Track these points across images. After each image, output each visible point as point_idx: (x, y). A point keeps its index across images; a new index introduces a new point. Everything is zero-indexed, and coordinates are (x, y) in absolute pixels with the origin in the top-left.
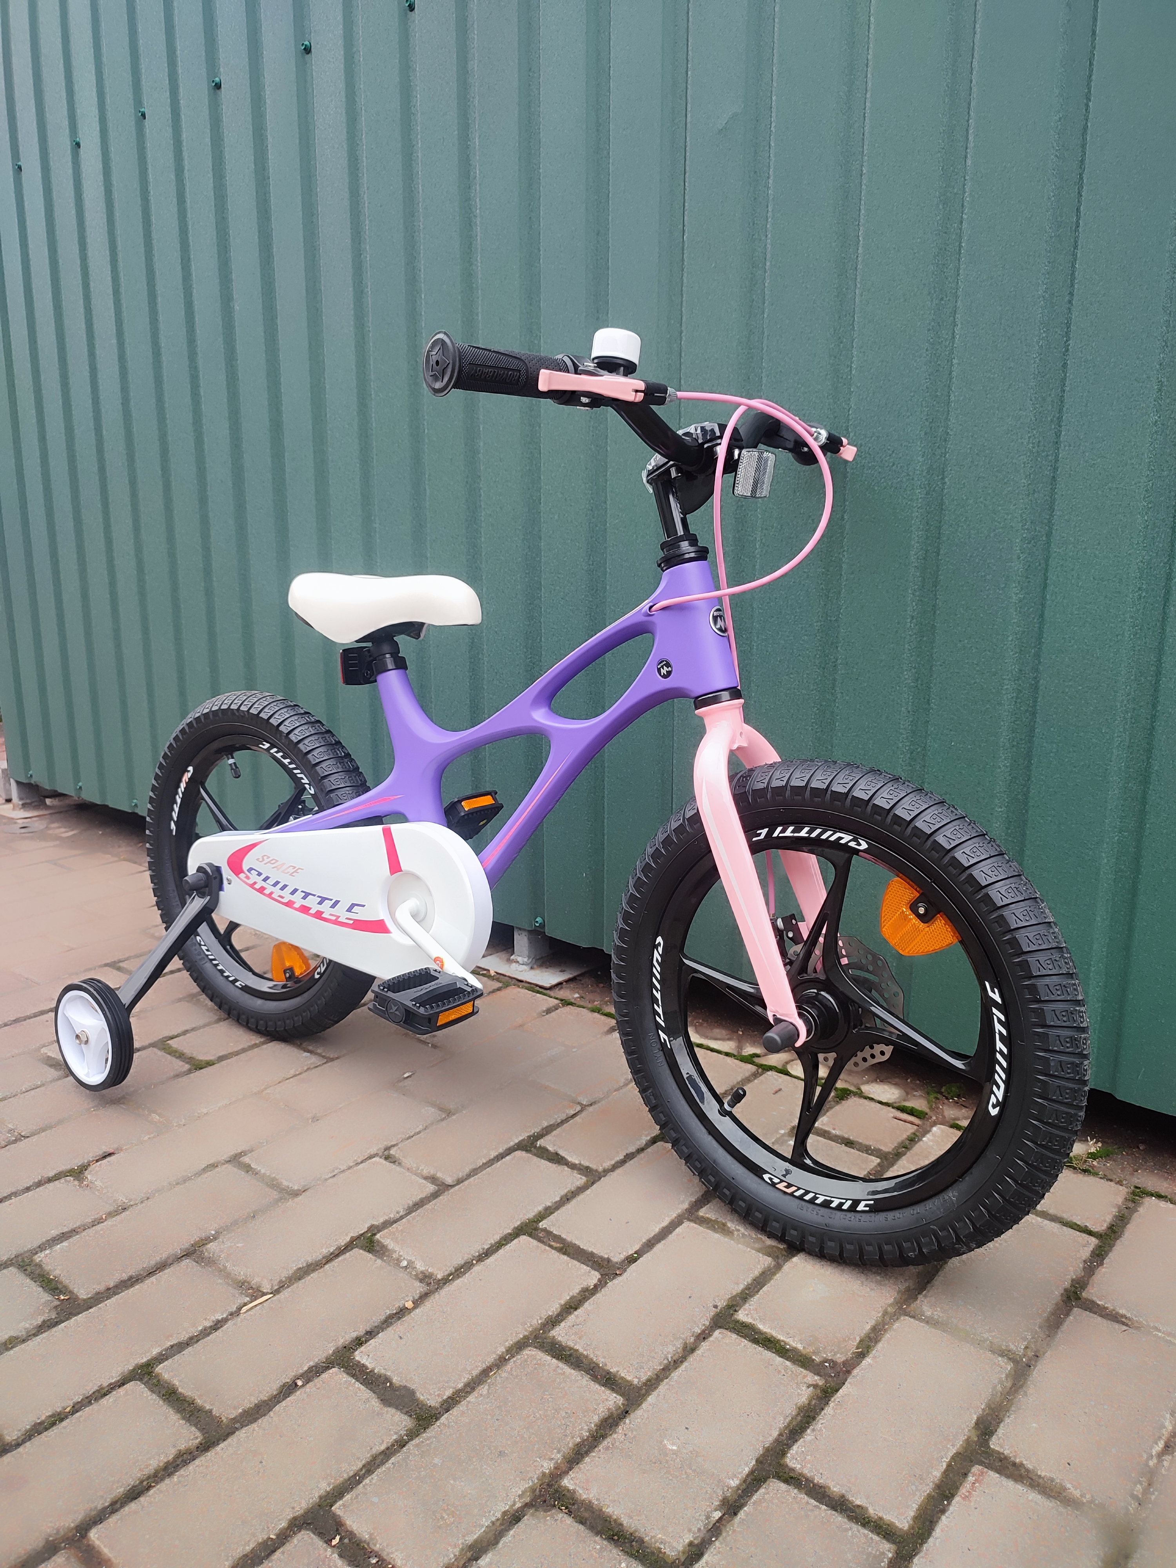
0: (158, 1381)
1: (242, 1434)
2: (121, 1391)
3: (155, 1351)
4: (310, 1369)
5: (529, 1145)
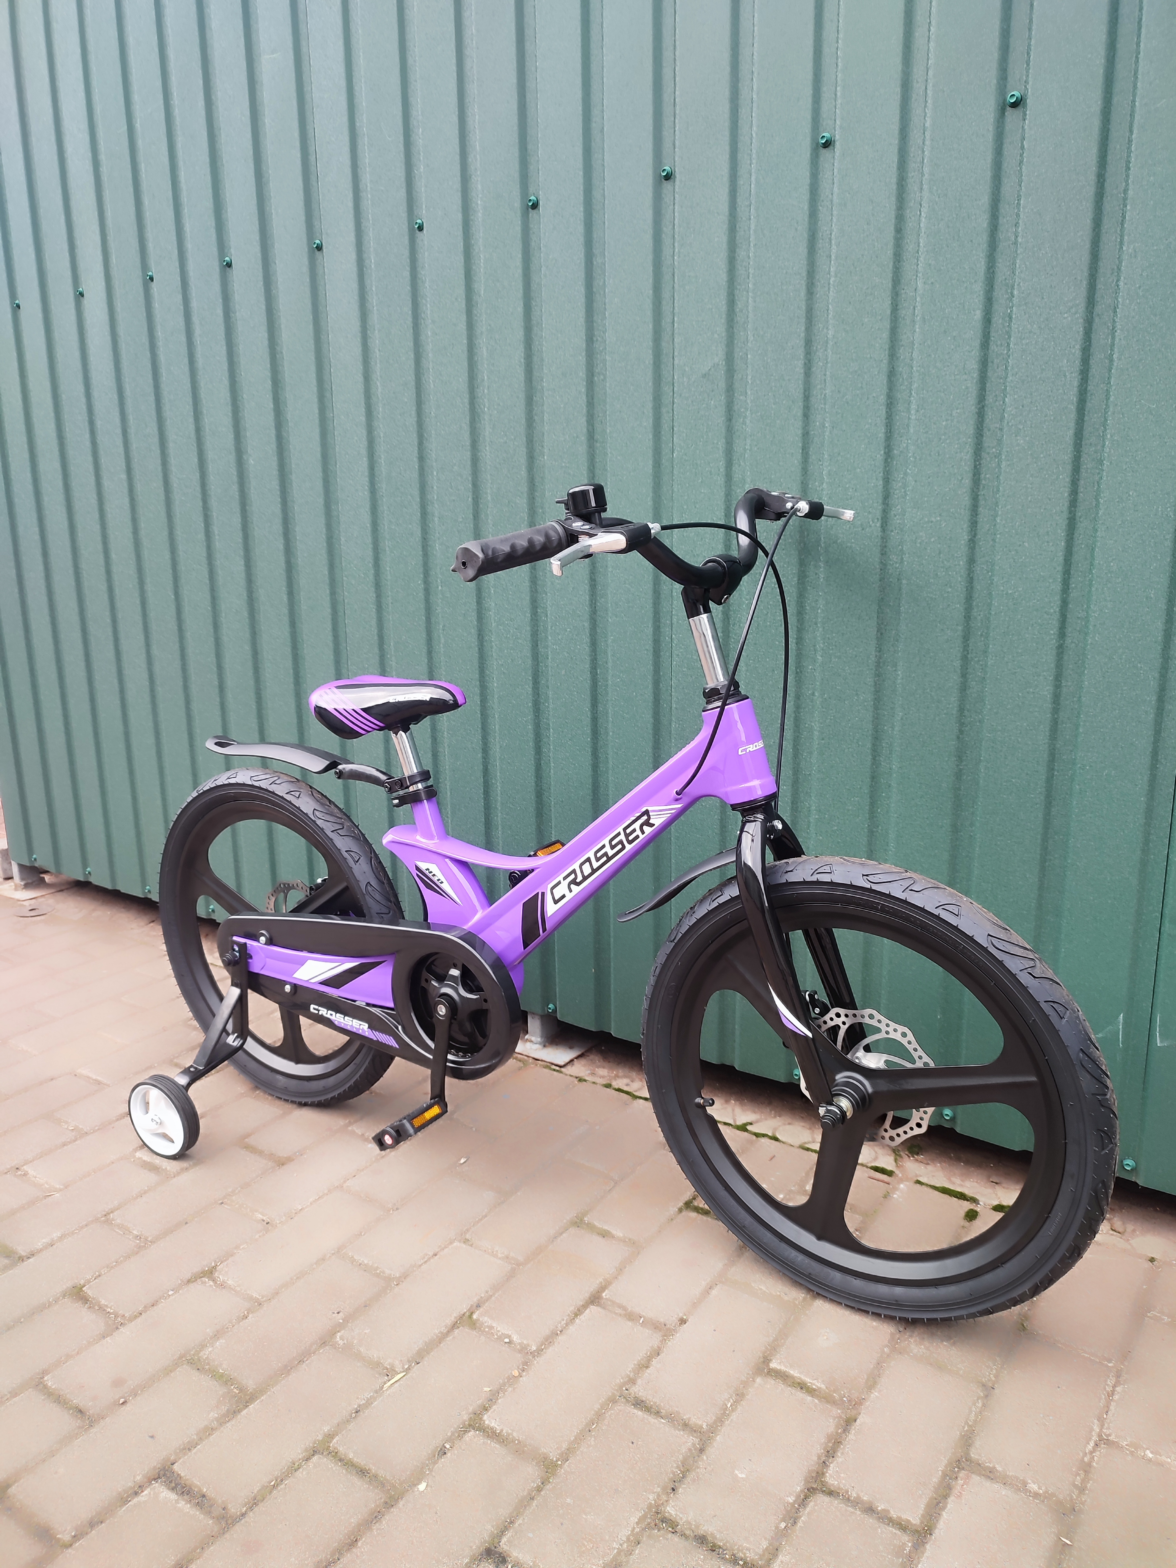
0: (336, 1454)
2: (311, 1464)
3: (326, 1429)
4: (453, 1435)
5: (578, 1222)
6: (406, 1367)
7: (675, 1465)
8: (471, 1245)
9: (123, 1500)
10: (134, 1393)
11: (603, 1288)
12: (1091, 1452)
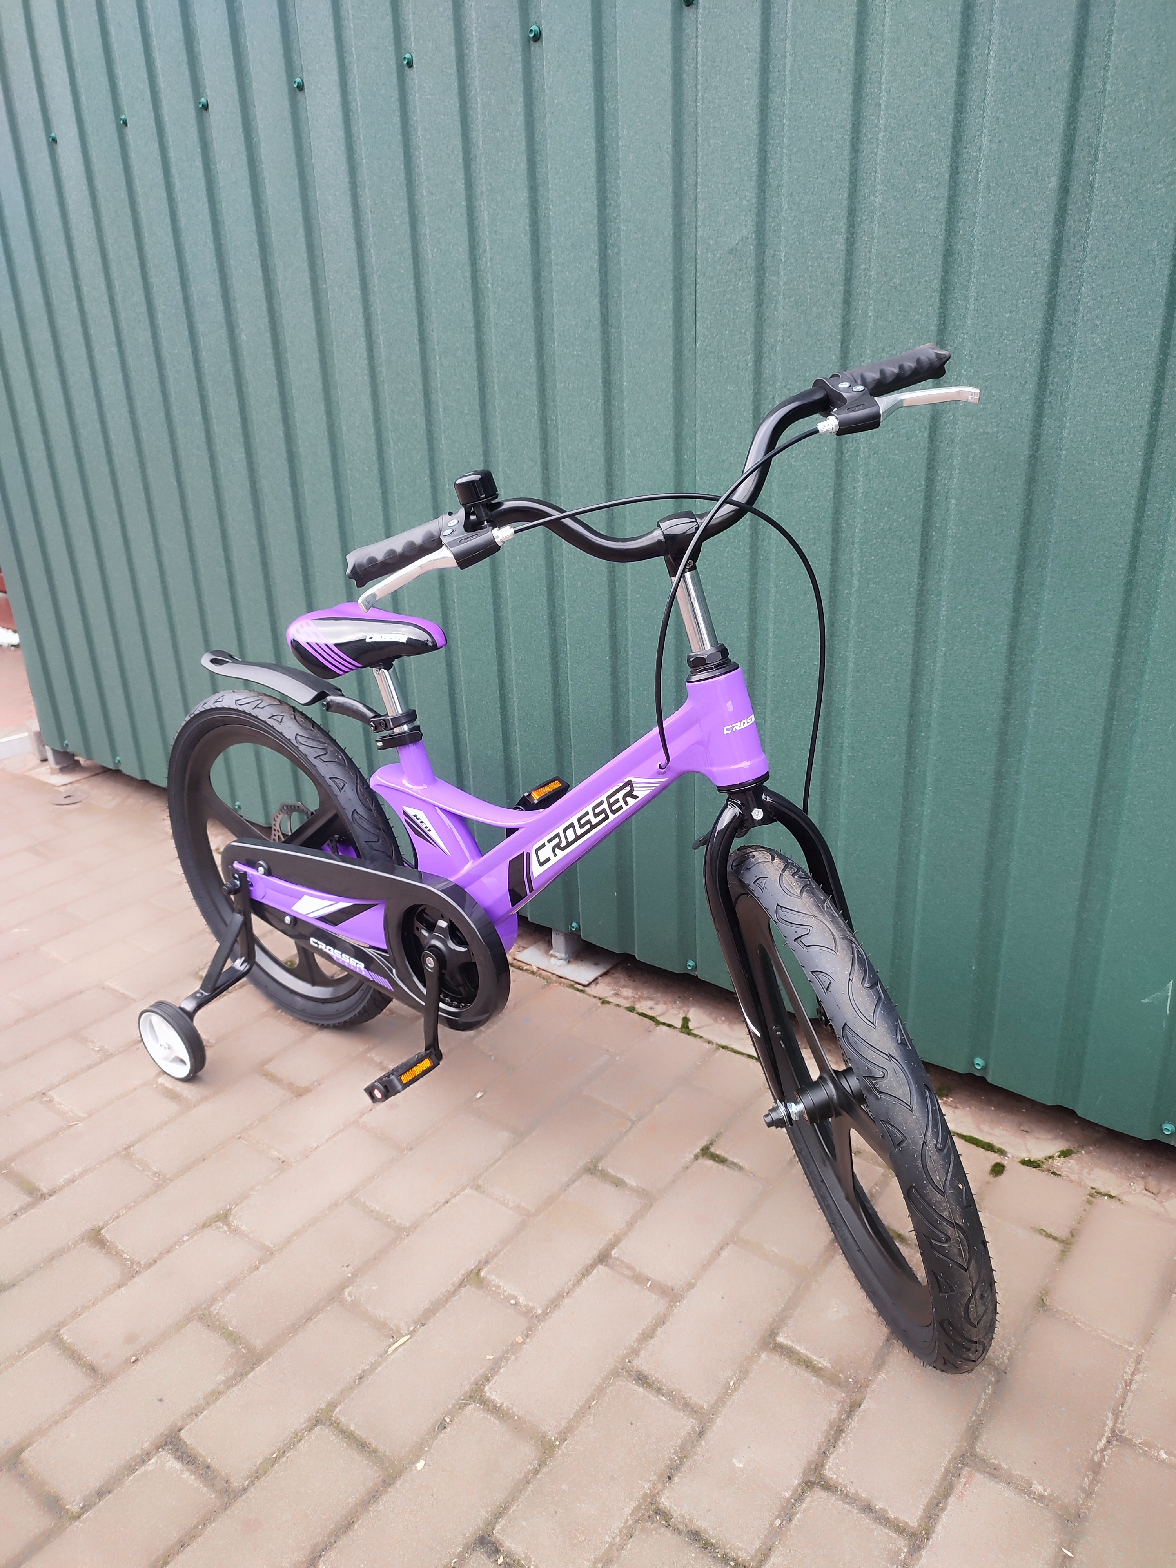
0: (338, 1425)
2: (312, 1435)
3: (330, 1397)
4: (453, 1407)
5: (593, 1168)
6: (412, 1329)
7: (673, 1451)
8: (483, 1193)
9: (131, 1468)
10: (146, 1350)
11: (613, 1245)
12: (1102, 1451)
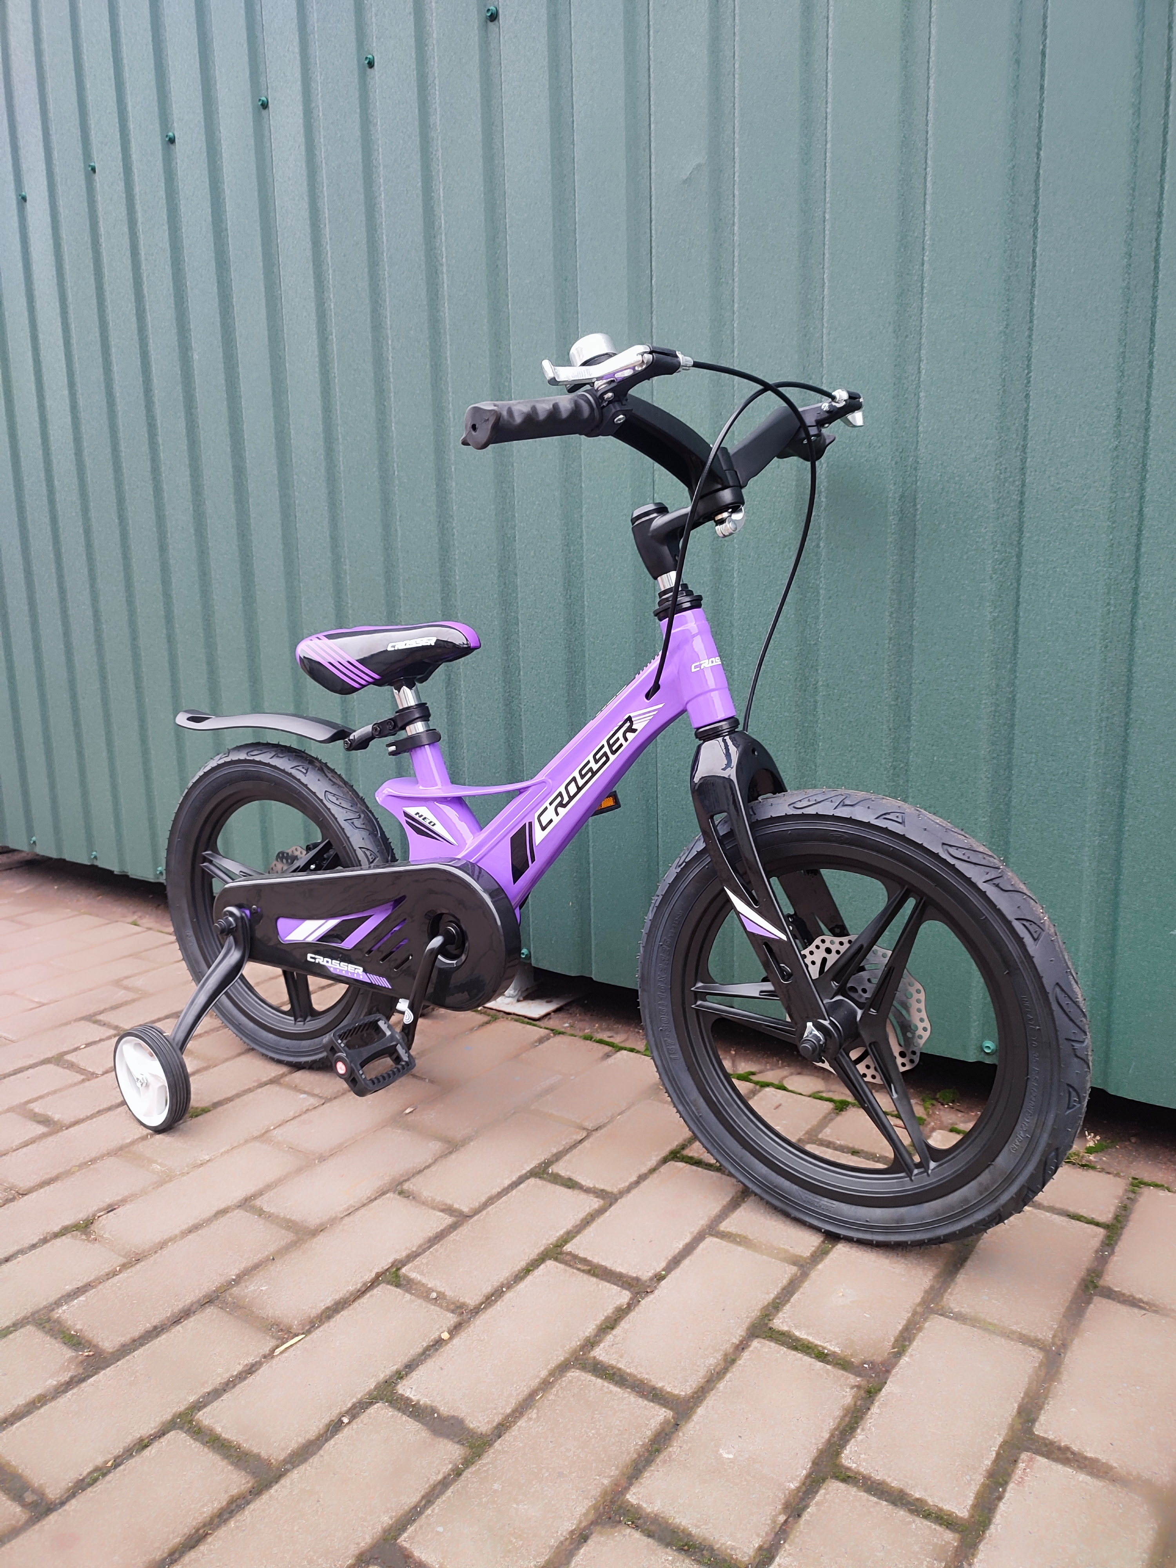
0: (200, 1428)
1: (295, 1475)
2: (164, 1440)
3: (192, 1399)
4: (354, 1406)
5: (541, 1172)
6: (307, 1328)
7: (641, 1444)
8: (407, 1197)
11: (564, 1241)
